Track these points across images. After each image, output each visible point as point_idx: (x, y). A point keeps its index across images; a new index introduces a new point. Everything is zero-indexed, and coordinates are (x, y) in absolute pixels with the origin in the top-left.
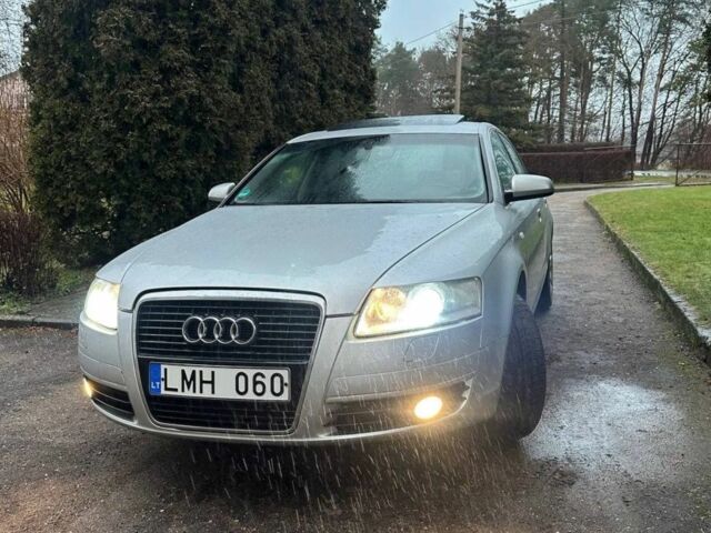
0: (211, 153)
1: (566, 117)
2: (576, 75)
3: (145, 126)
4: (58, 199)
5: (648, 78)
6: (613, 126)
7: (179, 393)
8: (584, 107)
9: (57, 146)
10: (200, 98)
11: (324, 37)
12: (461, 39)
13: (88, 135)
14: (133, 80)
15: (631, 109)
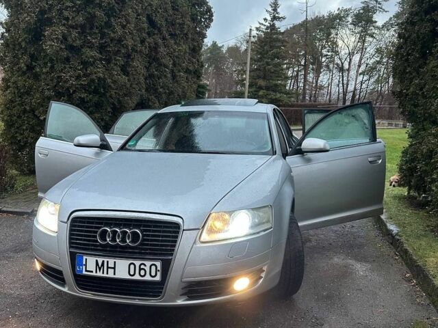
0: (109, 110)
1: (307, 87)
2: (313, 64)
3: (72, 94)
4: (18, 135)
5: (352, 67)
6: (333, 92)
7: (94, 274)
8: (317, 82)
9: (19, 104)
10: (104, 79)
11: (175, 43)
12: (250, 42)
13: (37, 99)
14: (65, 68)
15: (343, 84)
